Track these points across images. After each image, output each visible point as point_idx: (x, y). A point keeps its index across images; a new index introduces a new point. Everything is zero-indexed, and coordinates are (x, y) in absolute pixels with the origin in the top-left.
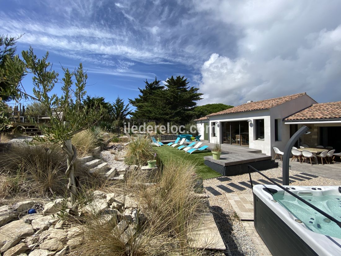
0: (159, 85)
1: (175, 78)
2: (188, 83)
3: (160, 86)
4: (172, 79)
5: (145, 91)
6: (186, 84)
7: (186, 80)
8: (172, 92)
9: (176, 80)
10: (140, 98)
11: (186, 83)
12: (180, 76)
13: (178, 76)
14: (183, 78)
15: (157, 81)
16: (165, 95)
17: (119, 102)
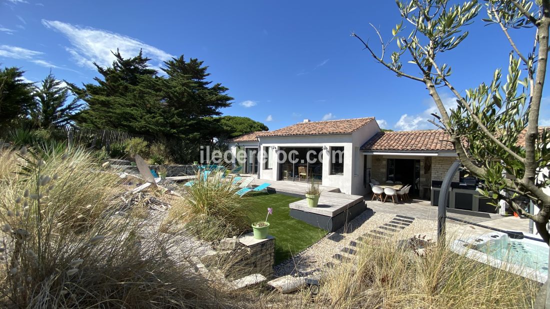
0: (146, 66)
1: (187, 61)
2: (208, 75)
3: (147, 68)
4: (181, 61)
5: (112, 72)
6: (205, 76)
7: (205, 69)
8: (183, 85)
9: (188, 65)
10: (101, 86)
11: (205, 74)
12: (197, 60)
13: (193, 59)
14: (201, 63)
15: (143, 57)
16: (168, 87)
17: (51, 86)
